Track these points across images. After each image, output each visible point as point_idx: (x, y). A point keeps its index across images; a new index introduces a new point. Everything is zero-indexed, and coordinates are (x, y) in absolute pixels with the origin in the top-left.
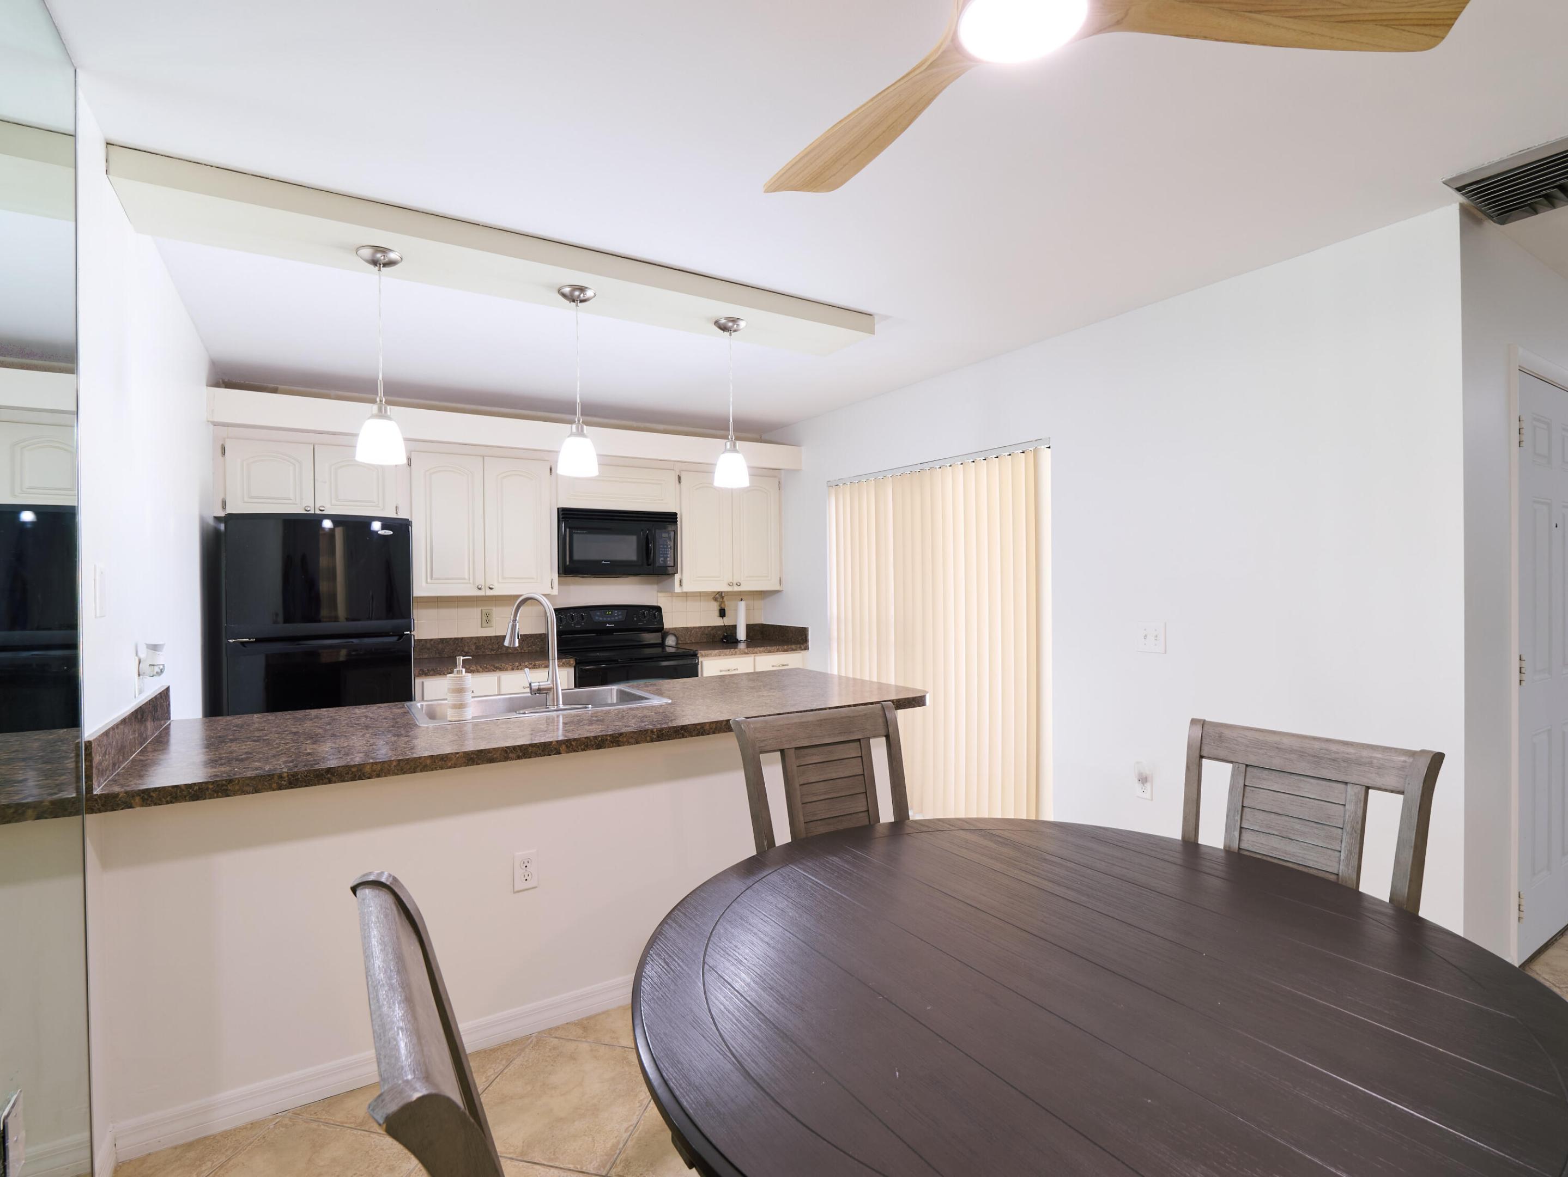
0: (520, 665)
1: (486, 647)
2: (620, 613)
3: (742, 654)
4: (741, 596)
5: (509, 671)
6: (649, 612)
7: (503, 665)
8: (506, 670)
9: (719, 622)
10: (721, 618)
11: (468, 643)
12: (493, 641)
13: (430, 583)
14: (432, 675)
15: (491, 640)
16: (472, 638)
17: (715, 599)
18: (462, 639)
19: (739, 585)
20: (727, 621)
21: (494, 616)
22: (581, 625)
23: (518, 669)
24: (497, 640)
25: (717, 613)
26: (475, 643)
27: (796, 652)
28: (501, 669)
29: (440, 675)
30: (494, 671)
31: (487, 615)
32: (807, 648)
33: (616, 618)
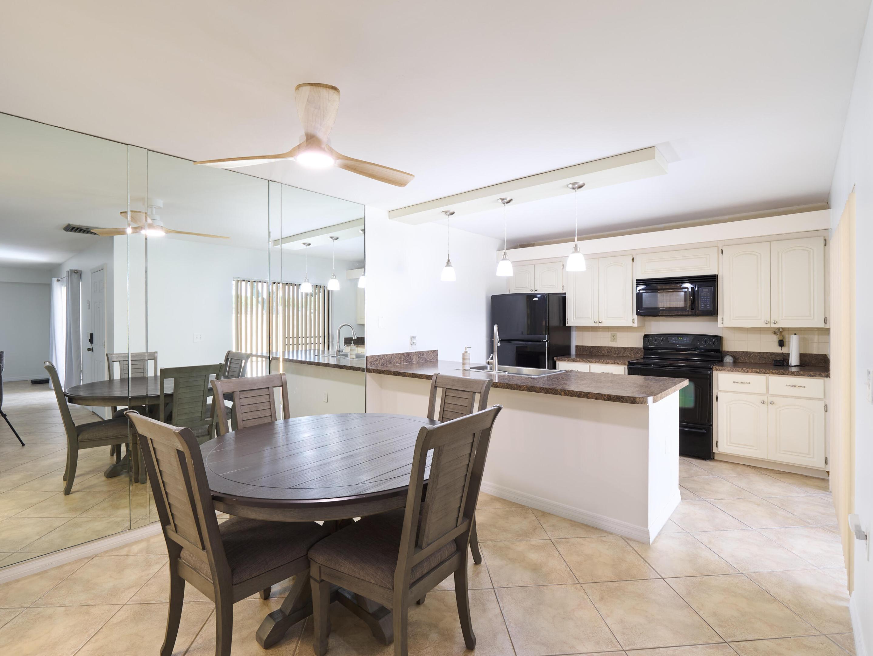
0: (599, 361)
1: (612, 352)
2: (688, 339)
3: (754, 373)
4: (796, 331)
5: (594, 363)
6: (710, 339)
7: (591, 360)
8: (593, 362)
9: (778, 350)
10: (780, 347)
11: (604, 349)
12: (616, 349)
13: (575, 320)
14: (561, 361)
15: (615, 349)
16: (606, 347)
17: (775, 333)
18: (601, 347)
19: (775, 323)
20: (784, 350)
21: (617, 337)
22: (661, 344)
23: (598, 363)
24: (618, 349)
25: (777, 343)
26: (607, 350)
27: (814, 377)
28: (590, 362)
29: (564, 361)
30: (587, 362)
31: (614, 336)
32: (828, 376)
33: (685, 342)
